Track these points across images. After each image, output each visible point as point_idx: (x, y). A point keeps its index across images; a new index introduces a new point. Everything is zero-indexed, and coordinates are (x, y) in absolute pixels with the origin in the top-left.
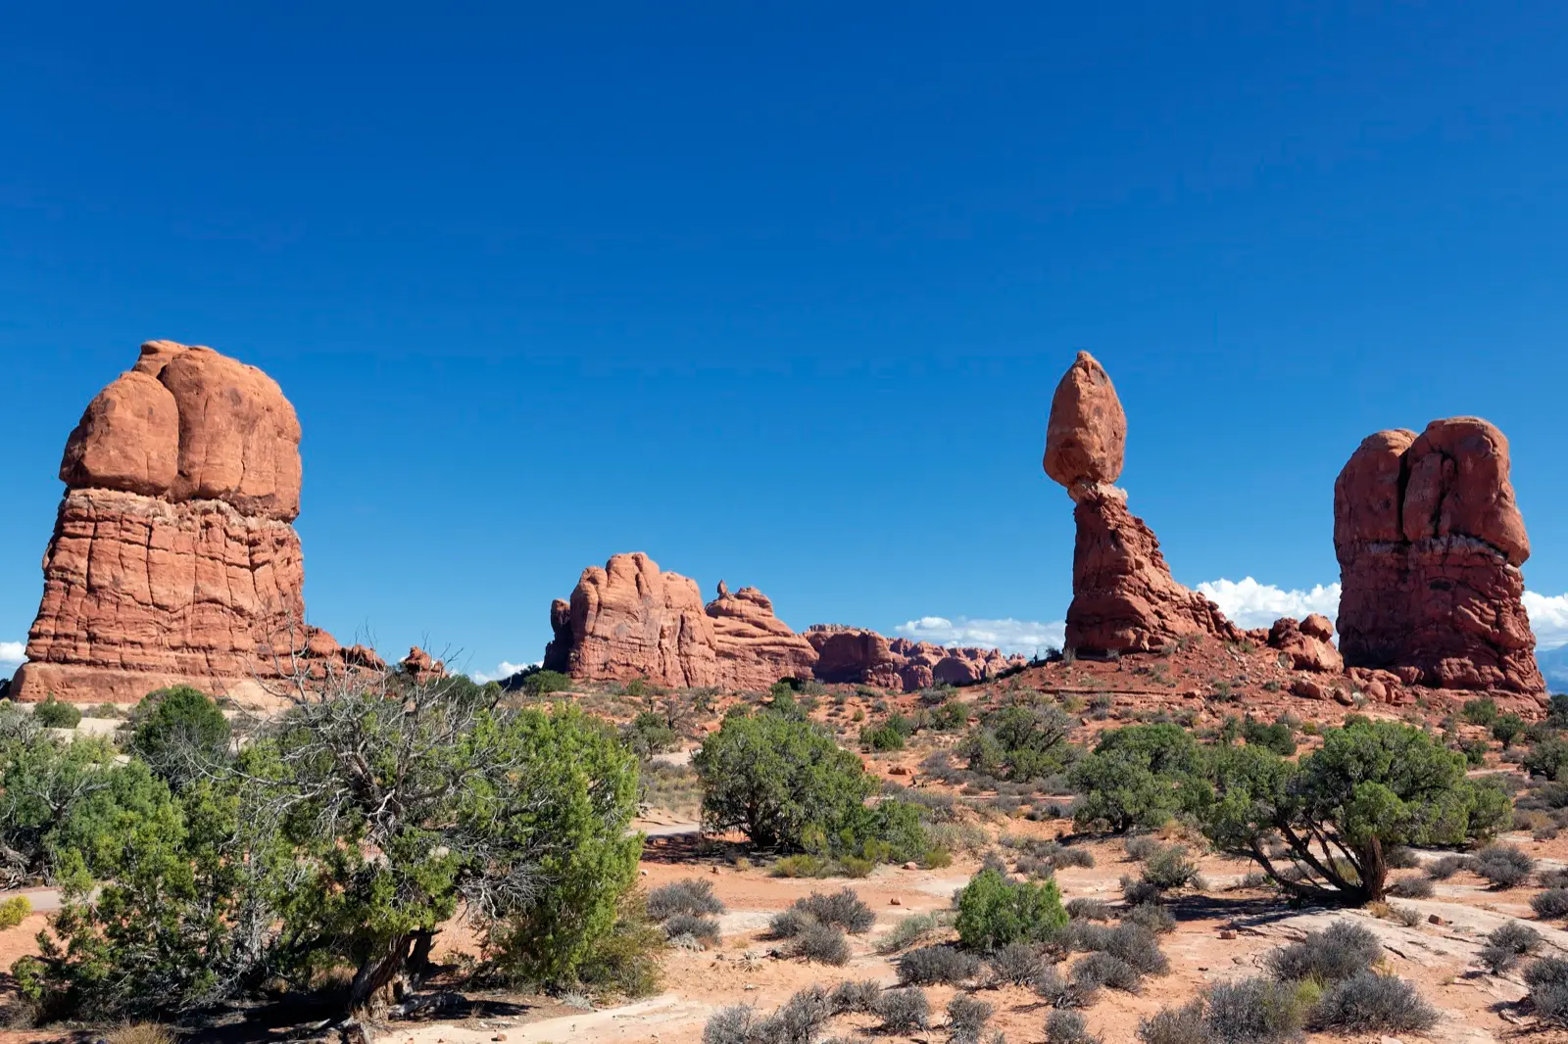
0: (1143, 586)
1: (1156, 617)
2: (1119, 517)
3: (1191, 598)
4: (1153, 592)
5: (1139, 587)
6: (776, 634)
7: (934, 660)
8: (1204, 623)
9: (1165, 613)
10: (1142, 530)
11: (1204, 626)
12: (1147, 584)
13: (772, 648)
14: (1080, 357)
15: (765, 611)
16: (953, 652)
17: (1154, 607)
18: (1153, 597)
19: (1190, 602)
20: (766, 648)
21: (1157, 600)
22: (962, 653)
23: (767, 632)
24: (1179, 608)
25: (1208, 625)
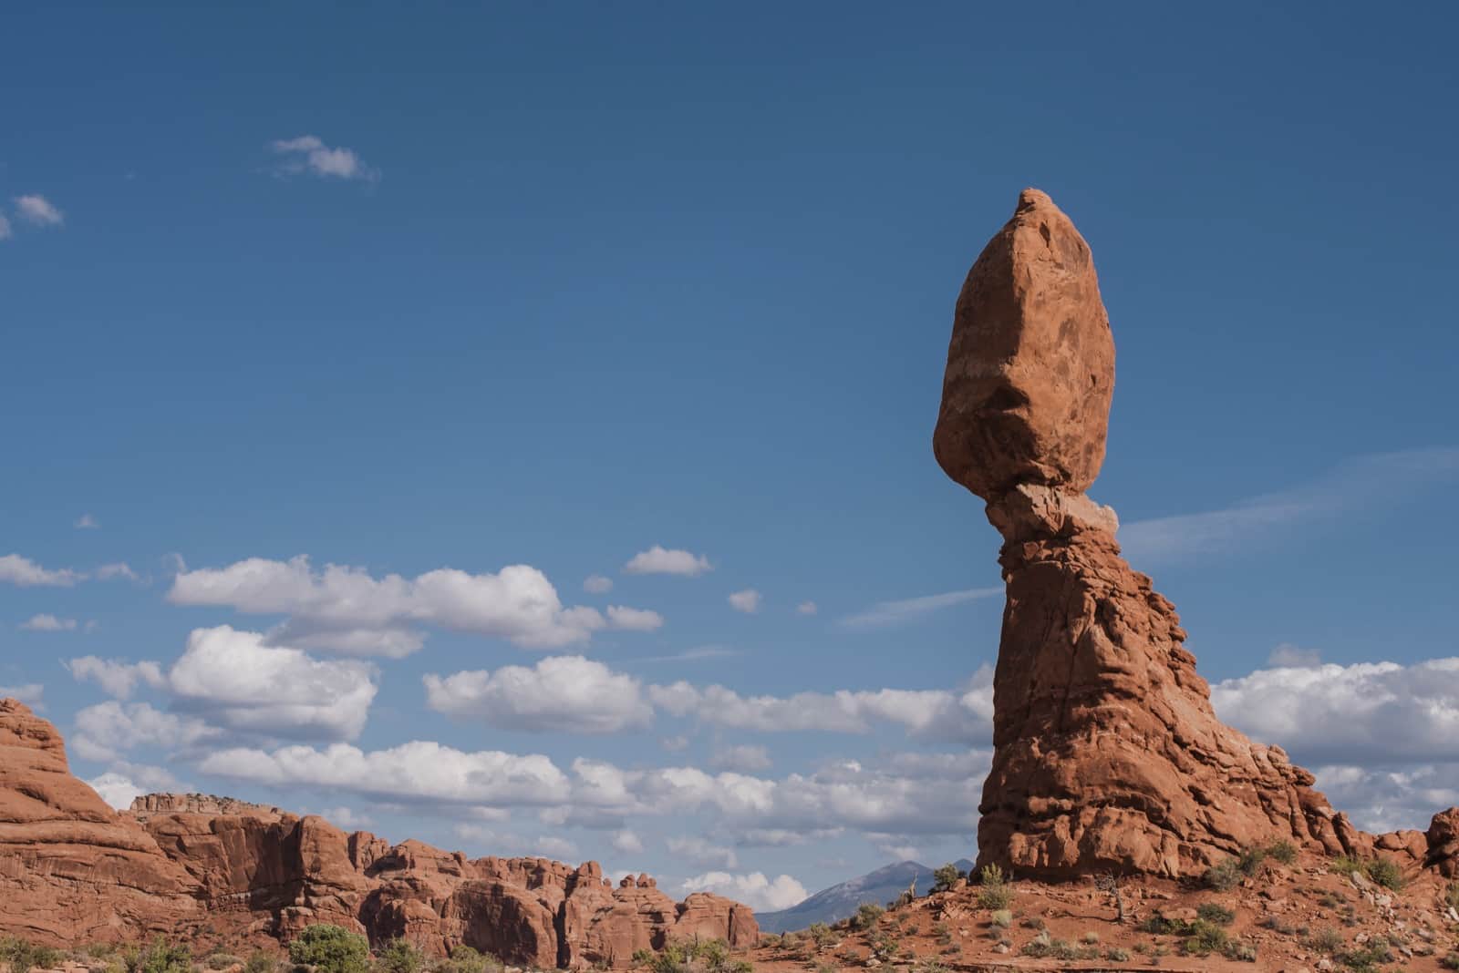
0: (1164, 730)
1: (1190, 800)
2: (1105, 573)
3: (1256, 759)
4: (1183, 745)
5: (1156, 733)
6: (77, 815)
7: (444, 888)
8: (1285, 816)
9: (1208, 795)
10: (1151, 600)
11: (1284, 824)
12: (1171, 728)
13: (66, 851)
14: (1026, 206)
15: (46, 758)
16: (487, 866)
17: (1186, 780)
18: (1185, 757)
19: (1253, 767)
20: (45, 850)
21: (1194, 764)
22: (504, 871)
23: (46, 811)
24: (1231, 780)
25: (1292, 820)
